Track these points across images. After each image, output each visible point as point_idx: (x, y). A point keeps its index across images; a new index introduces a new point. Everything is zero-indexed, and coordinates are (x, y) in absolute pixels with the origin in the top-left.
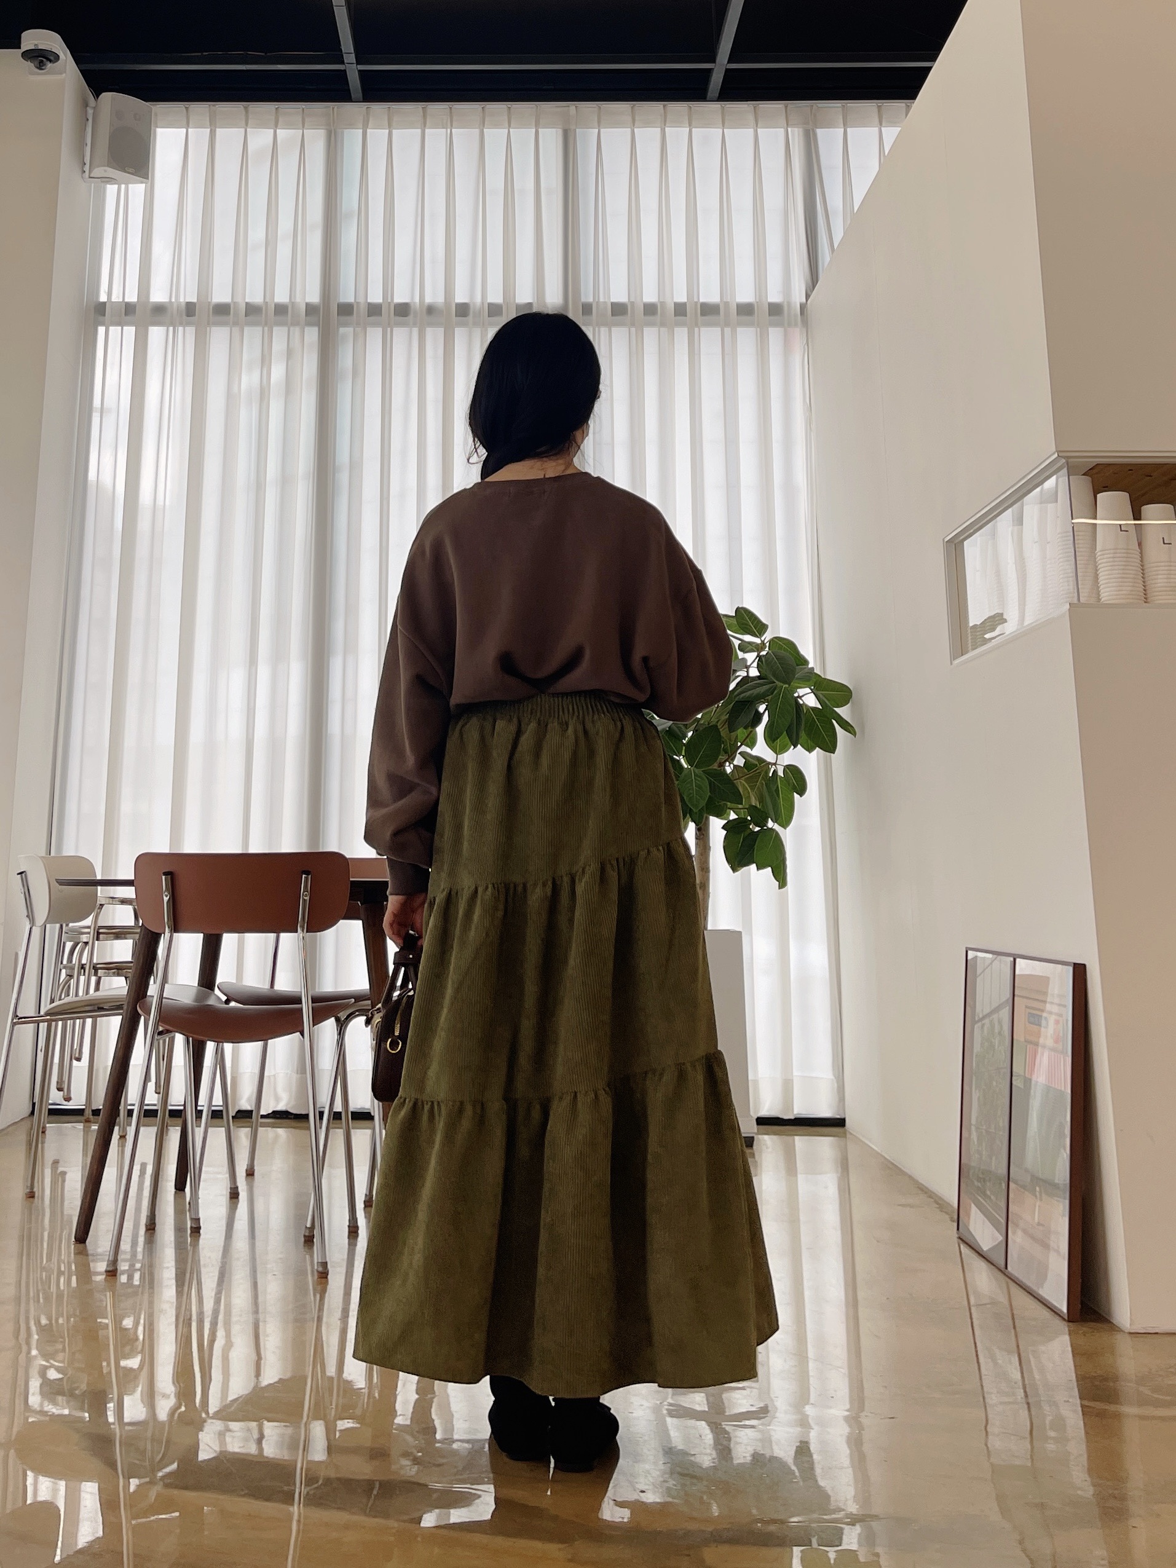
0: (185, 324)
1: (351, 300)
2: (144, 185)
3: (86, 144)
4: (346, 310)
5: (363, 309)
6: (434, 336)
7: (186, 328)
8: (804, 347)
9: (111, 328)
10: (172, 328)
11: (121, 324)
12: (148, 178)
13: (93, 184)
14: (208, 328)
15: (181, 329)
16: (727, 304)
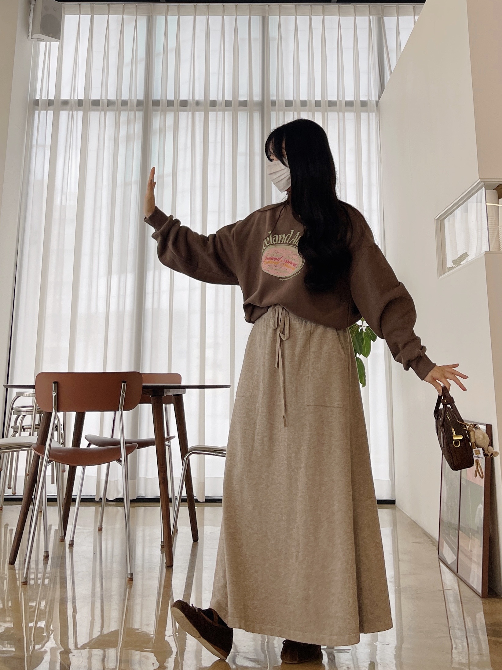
0: (77, 110)
1: (159, 99)
2: (58, 42)
3: (30, 23)
4: (156, 103)
5: (165, 103)
6: (199, 116)
7: (79, 112)
8: (378, 122)
9: (42, 112)
10: (71, 112)
11: (46, 110)
12: (60, 39)
13: (33, 42)
14: (89, 112)
15: (75, 112)
16: (340, 101)
